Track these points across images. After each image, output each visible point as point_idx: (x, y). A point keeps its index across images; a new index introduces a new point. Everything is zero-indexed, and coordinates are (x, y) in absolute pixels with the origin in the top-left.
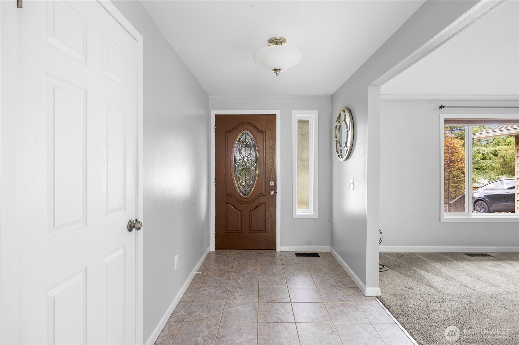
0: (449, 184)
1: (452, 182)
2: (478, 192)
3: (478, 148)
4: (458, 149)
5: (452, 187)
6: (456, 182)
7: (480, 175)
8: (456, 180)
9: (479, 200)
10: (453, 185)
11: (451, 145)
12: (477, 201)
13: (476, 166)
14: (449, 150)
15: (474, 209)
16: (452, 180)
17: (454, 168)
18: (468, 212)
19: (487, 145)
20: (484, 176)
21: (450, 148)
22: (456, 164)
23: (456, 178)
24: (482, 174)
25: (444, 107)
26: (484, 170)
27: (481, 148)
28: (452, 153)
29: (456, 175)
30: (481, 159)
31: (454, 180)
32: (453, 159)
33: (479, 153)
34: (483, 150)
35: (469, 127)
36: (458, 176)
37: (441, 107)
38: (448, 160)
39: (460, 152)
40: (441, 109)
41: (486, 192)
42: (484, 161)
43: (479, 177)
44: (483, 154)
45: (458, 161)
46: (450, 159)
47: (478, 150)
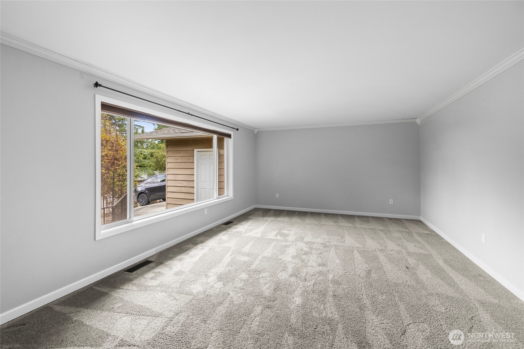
0: (114, 183)
1: (118, 180)
2: (141, 186)
3: (141, 150)
4: (123, 146)
5: (118, 185)
6: (121, 180)
7: (142, 171)
8: (121, 178)
9: (141, 193)
10: (118, 184)
11: (116, 142)
12: (139, 194)
13: (140, 164)
14: (113, 147)
15: (138, 200)
16: (117, 179)
17: (119, 166)
18: (130, 218)
19: (147, 148)
20: (145, 172)
21: (114, 145)
22: (121, 162)
23: (122, 176)
24: (143, 170)
25: (100, 85)
26: (145, 167)
27: (143, 150)
28: (117, 151)
29: (121, 174)
30: (143, 159)
31: (119, 178)
32: (117, 157)
33: (142, 154)
34: (144, 152)
35: (131, 119)
36: (123, 175)
37: (97, 85)
38: (112, 157)
39: (125, 150)
40: (97, 87)
41: (146, 185)
42: (145, 160)
43: (142, 173)
44: (144, 155)
45: (123, 159)
46: (114, 156)
47: (141, 151)
